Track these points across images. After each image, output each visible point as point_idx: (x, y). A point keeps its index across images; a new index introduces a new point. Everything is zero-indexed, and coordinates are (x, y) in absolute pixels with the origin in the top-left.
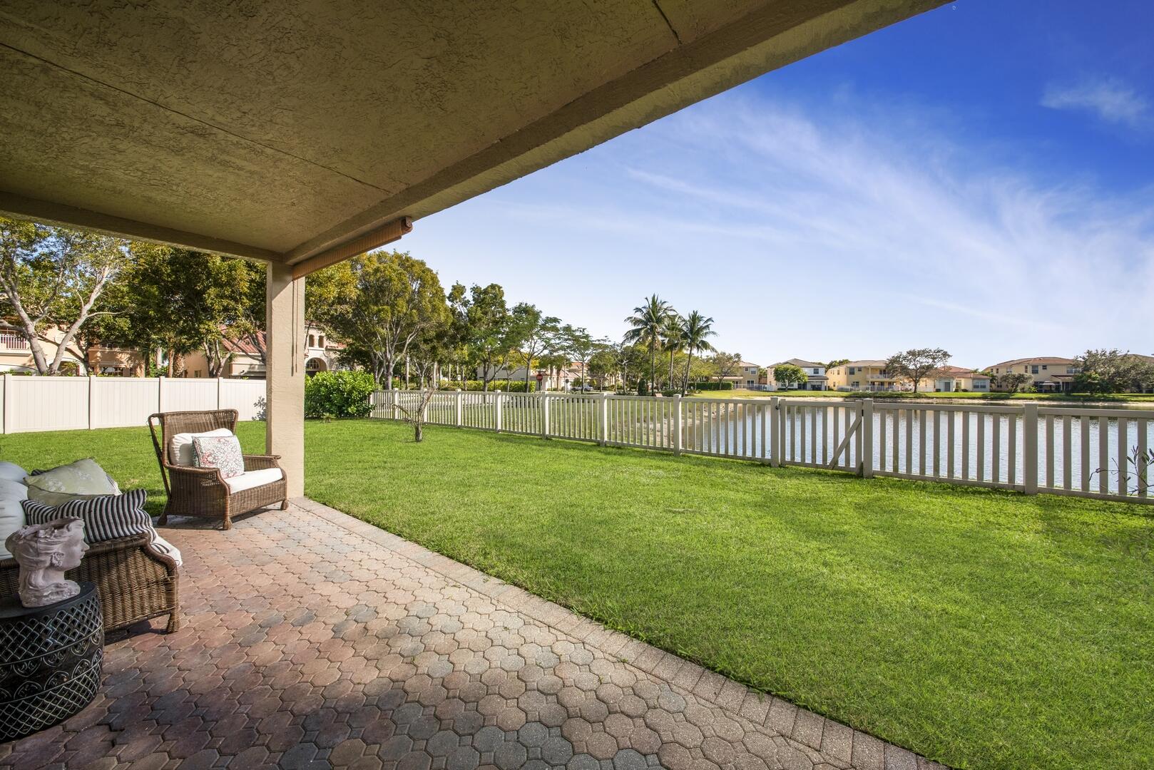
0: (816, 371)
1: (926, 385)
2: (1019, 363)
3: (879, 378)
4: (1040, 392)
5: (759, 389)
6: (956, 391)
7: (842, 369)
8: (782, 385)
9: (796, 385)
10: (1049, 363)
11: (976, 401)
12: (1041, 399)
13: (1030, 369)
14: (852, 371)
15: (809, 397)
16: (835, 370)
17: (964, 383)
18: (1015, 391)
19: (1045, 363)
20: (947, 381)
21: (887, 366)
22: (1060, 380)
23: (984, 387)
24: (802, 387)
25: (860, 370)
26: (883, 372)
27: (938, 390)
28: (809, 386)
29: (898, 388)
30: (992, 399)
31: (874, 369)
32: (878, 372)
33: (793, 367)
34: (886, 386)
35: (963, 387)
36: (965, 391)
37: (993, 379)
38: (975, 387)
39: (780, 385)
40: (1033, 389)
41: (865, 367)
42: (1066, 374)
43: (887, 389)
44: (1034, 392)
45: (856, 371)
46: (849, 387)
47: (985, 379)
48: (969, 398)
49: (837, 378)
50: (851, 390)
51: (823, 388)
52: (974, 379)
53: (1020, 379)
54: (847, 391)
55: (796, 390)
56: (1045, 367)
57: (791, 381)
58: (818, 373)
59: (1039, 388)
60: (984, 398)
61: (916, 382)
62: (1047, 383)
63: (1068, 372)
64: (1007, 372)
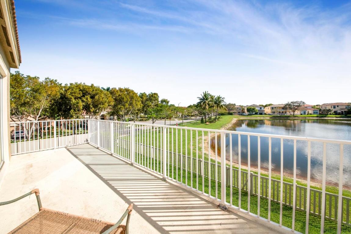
0: (261, 108)
1: (297, 113)
2: (329, 104)
3: (281, 110)
4: (336, 114)
5: (242, 115)
6: (308, 114)
7: (269, 107)
9: (254, 113)
10: (340, 104)
11: (314, 118)
12: (336, 117)
13: (333, 107)
14: (272, 108)
15: (258, 117)
16: (267, 108)
17: (310, 112)
18: (328, 114)
19: (338, 105)
20: (305, 111)
21: (284, 107)
22: (343, 110)
23: (317, 113)
24: (256, 114)
25: (275, 108)
26: (283, 108)
27: (301, 114)
28: (258, 113)
29: (288, 114)
30: (320, 117)
31: (280, 107)
32: (281, 108)
33: (253, 107)
34: (284, 113)
35: (310, 113)
36: (311, 114)
37: (320, 110)
38: (314, 113)
39: (249, 113)
40: (334, 113)
41: (277, 107)
43: (284, 114)
44: (334, 115)
45: (274, 108)
46: (272, 114)
48: (312, 117)
49: (268, 110)
50: (272, 115)
51: (263, 114)
52: (314, 110)
53: (329, 110)
54: (271, 115)
55: (254, 115)
56: (338, 106)
57: (252, 112)
59: (336, 113)
60: (317, 117)
61: (294, 112)
62: (339, 111)
63: (346, 108)
64: (325, 108)
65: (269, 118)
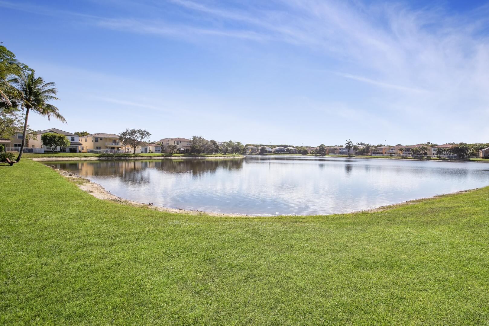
0: (72, 138)
2: (172, 139)
3: (113, 145)
4: (180, 153)
8: (47, 148)
9: (58, 148)
10: (182, 140)
11: (159, 158)
12: (182, 156)
14: (96, 140)
15: (69, 157)
16: (84, 138)
17: (152, 149)
18: (172, 153)
19: (181, 140)
20: (145, 148)
22: (185, 148)
23: (159, 151)
24: (64, 150)
25: (101, 139)
26: (115, 141)
27: (142, 152)
28: (67, 149)
29: (122, 151)
30: (165, 156)
31: (110, 139)
32: (112, 141)
33: (56, 135)
34: (116, 150)
35: (151, 151)
37: (162, 147)
39: (45, 148)
41: (105, 138)
42: (186, 145)
44: (178, 153)
45: (99, 140)
47: (160, 147)
48: (157, 156)
49: (87, 144)
52: (155, 147)
53: (174, 147)
55: (59, 152)
56: (180, 142)
57: (57, 145)
58: (74, 140)
59: (180, 151)
60: (162, 156)
62: (182, 149)
63: (187, 144)
64: (167, 144)
65: (96, 158)
